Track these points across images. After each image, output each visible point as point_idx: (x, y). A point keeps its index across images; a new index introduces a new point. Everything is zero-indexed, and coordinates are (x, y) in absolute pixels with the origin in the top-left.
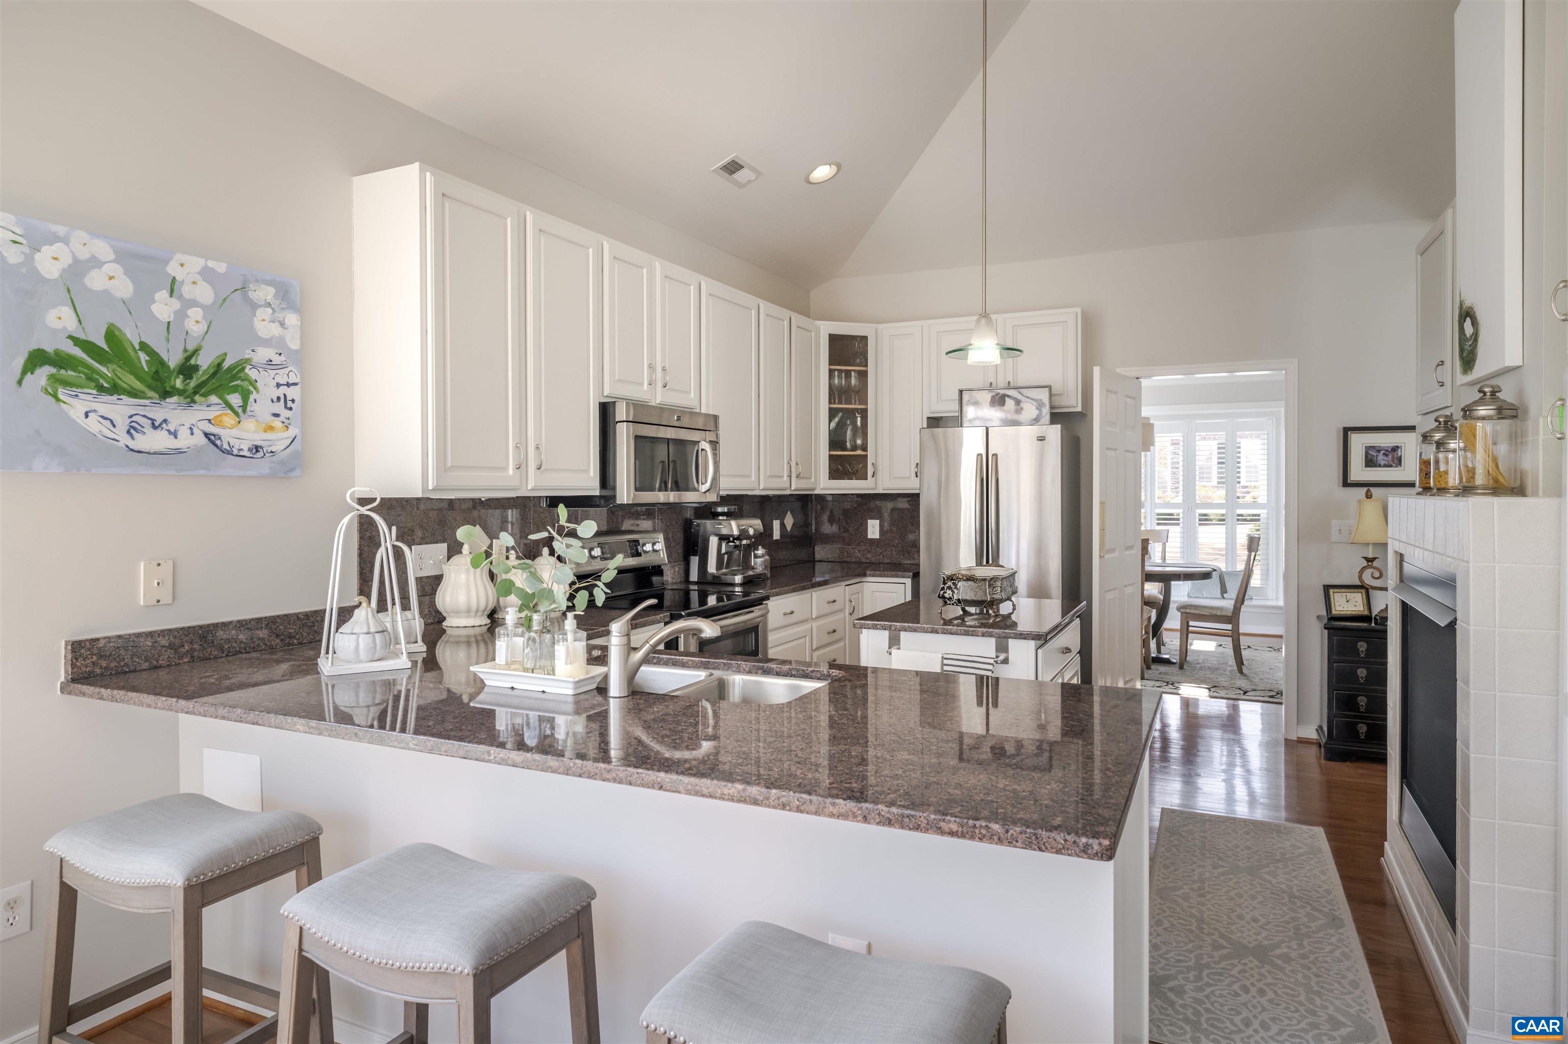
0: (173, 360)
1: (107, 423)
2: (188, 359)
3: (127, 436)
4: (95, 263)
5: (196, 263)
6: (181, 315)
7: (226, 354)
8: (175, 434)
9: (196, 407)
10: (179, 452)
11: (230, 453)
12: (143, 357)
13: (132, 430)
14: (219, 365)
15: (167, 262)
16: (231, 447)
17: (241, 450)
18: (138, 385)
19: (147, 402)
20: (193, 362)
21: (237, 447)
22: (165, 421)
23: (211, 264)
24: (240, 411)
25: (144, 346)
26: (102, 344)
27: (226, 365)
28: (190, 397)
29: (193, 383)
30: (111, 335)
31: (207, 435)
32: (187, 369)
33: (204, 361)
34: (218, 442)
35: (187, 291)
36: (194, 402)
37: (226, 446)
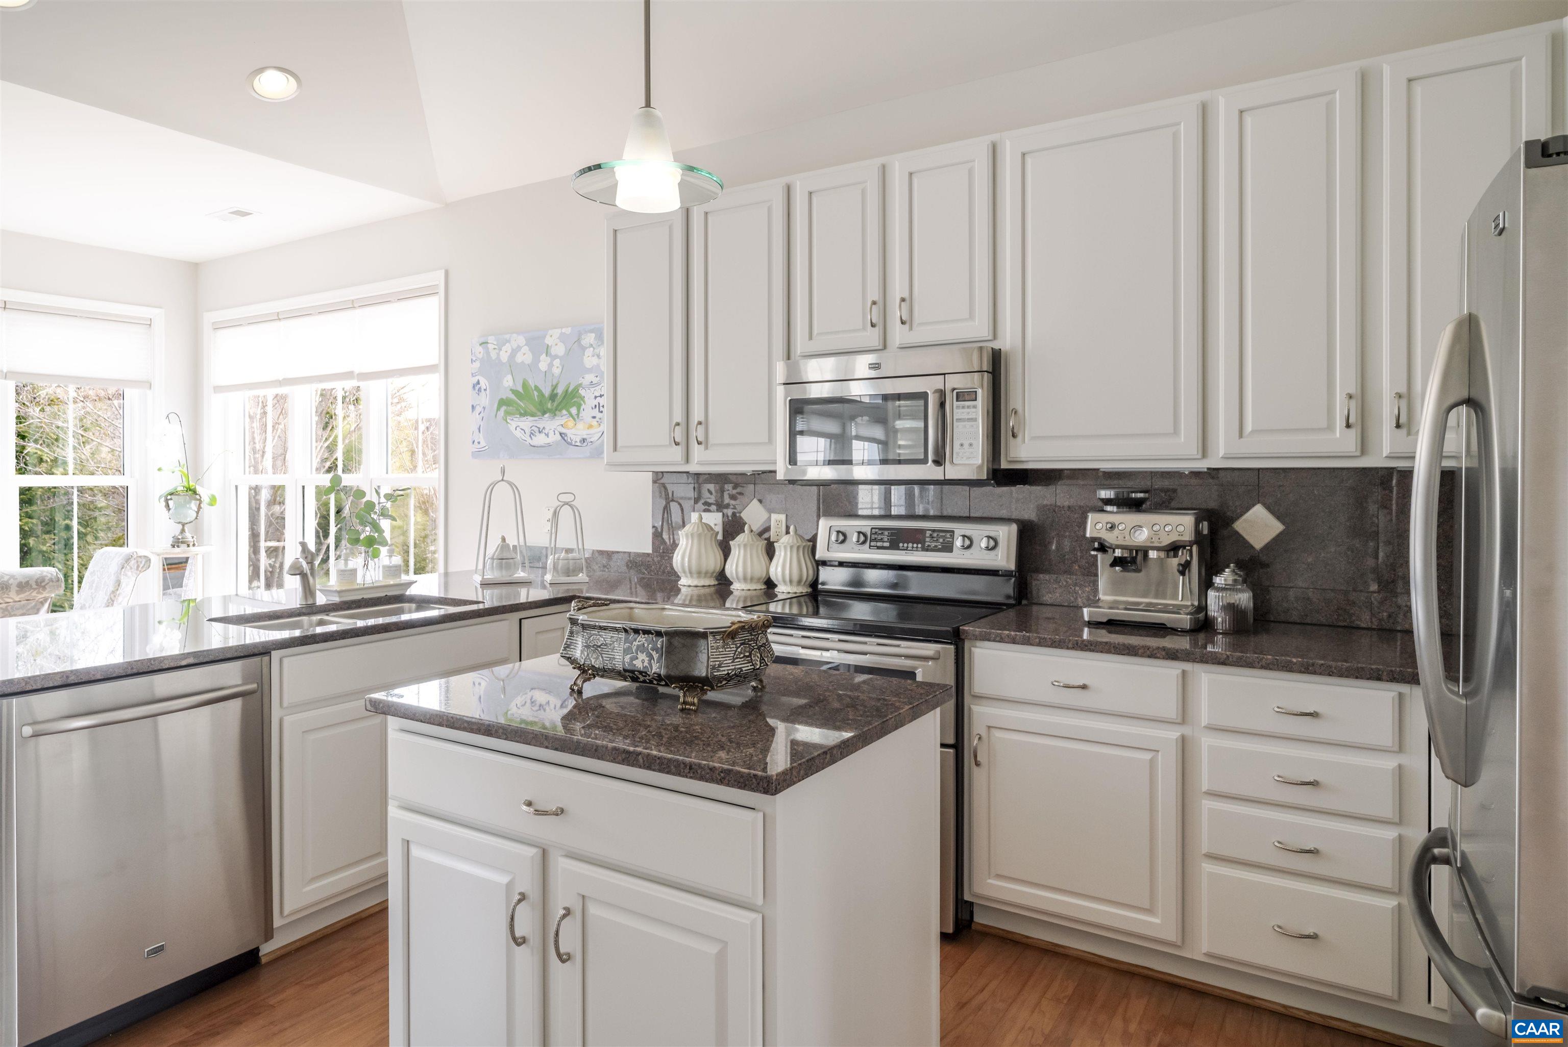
0: (547, 392)
1: (523, 432)
2: (553, 390)
3: (530, 438)
4: (519, 348)
5: (556, 333)
6: (551, 365)
7: (570, 383)
8: (547, 435)
9: (557, 418)
10: (549, 445)
11: (571, 444)
12: (536, 393)
13: (532, 434)
14: (567, 391)
15: (544, 337)
16: (571, 440)
17: (576, 442)
18: (534, 410)
19: (536, 418)
20: (555, 392)
21: (574, 440)
22: (544, 428)
23: (564, 330)
24: (576, 417)
25: (536, 387)
26: (521, 390)
27: (570, 390)
28: (554, 412)
29: (555, 404)
30: (525, 385)
31: (561, 434)
32: (553, 397)
33: (560, 391)
34: (566, 438)
35: (553, 351)
36: (555, 415)
37: (569, 440)
